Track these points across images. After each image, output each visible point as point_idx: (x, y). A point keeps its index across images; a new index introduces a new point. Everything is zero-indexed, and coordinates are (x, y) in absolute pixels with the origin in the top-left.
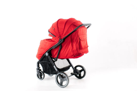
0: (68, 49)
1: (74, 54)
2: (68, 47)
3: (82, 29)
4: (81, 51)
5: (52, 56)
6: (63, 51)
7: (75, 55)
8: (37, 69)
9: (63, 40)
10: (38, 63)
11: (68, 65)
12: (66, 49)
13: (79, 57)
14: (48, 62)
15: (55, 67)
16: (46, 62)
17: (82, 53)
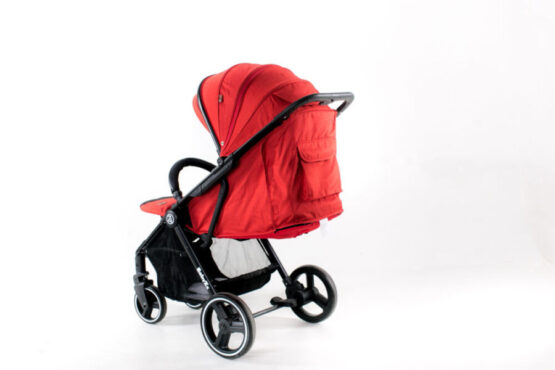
0: (252, 196)
1: (277, 220)
2: (254, 189)
3: (312, 116)
4: (304, 210)
5: (191, 225)
6: (233, 205)
7: (278, 223)
8: (134, 277)
9: (231, 162)
10: (141, 255)
11: (265, 263)
12: (245, 200)
13: (299, 234)
14: (177, 251)
15: (200, 274)
16: (169, 249)
17: (309, 216)
